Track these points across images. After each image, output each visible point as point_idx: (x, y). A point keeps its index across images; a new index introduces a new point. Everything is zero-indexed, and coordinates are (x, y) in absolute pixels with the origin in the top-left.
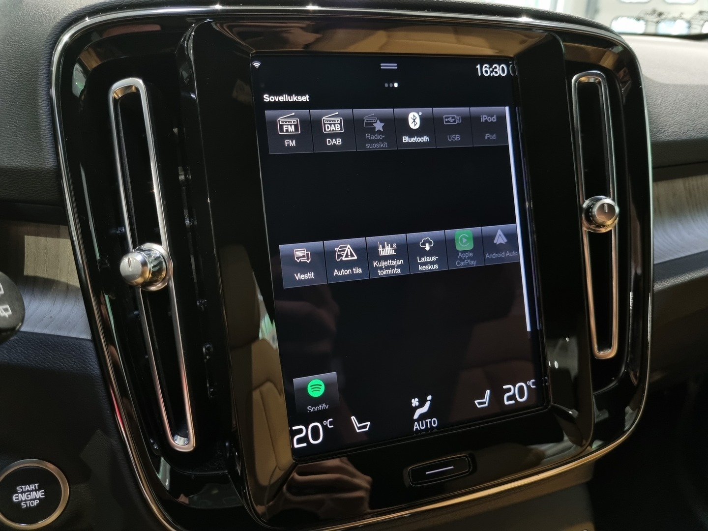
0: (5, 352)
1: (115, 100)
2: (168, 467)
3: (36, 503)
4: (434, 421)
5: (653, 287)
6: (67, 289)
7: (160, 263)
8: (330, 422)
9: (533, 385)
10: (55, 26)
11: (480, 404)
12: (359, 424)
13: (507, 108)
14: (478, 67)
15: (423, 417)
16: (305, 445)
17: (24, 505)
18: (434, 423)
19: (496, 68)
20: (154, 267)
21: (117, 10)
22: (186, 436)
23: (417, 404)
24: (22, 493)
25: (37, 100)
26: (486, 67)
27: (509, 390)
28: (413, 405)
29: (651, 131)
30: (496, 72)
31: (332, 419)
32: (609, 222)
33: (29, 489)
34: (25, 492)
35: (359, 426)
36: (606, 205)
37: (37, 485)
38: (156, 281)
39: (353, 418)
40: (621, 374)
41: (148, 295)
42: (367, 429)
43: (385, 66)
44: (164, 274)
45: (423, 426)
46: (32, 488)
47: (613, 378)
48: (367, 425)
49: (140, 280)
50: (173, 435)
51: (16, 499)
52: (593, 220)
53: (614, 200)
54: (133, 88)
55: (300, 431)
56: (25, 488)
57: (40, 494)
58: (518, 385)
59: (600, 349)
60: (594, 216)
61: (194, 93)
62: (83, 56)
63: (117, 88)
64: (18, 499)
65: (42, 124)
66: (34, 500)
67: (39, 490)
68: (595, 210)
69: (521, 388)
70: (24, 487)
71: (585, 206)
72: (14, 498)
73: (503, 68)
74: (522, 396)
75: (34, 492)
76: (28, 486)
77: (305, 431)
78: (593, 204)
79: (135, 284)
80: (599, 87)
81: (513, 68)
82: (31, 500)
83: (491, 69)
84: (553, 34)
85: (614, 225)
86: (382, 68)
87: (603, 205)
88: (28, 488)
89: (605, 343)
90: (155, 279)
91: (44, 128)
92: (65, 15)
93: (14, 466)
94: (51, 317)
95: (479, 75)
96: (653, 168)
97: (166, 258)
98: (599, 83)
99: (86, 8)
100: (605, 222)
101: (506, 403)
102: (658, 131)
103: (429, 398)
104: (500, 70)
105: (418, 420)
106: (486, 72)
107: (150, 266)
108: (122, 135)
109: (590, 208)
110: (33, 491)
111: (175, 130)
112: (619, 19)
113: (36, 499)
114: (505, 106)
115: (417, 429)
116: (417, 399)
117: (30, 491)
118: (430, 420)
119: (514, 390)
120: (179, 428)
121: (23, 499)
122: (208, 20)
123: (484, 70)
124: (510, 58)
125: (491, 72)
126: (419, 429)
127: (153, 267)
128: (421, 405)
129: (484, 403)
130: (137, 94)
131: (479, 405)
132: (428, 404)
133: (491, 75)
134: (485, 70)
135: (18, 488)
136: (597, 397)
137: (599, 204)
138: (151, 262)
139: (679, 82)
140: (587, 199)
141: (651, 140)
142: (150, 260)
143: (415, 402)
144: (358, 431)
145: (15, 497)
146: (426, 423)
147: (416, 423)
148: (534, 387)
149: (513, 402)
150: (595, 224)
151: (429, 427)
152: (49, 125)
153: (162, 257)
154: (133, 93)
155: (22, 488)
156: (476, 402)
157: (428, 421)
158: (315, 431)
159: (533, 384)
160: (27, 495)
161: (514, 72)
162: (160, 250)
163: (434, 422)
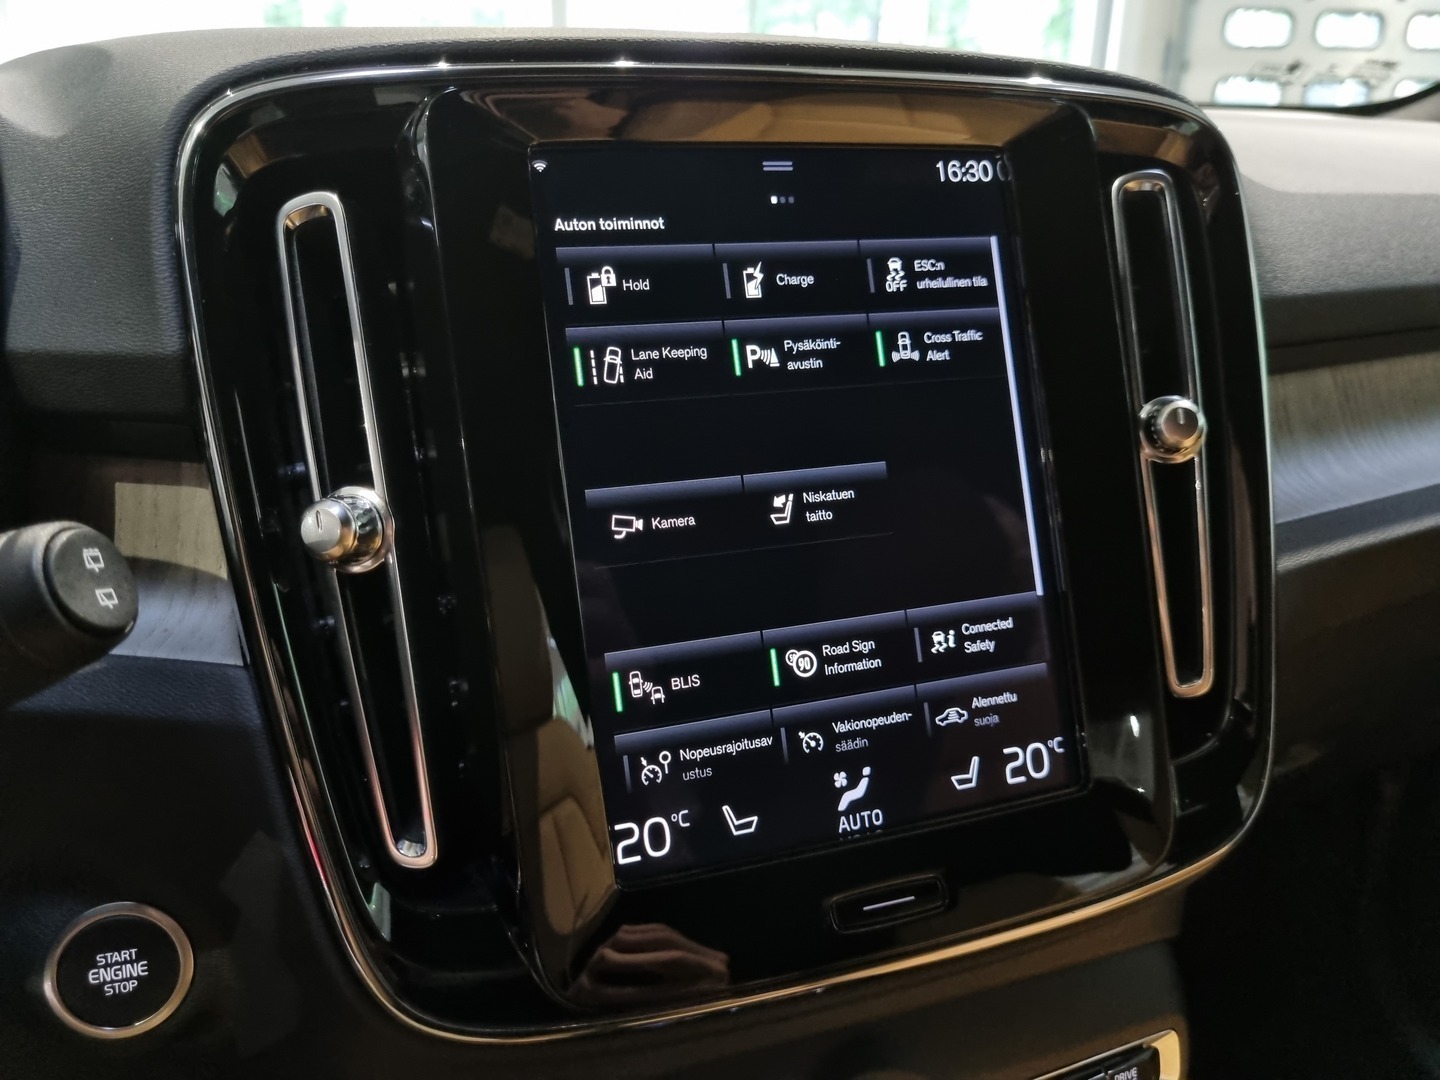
0: (85, 691)
1: (288, 231)
2: (386, 895)
3: (131, 986)
4: (877, 815)
5: (1276, 565)
6: (195, 581)
7: (372, 521)
8: (683, 815)
9: (1059, 748)
10: (181, 102)
11: (961, 782)
12: (737, 820)
13: (994, 241)
14: (940, 165)
15: (855, 807)
16: (638, 858)
17: (108, 991)
18: (877, 820)
19: (972, 167)
20: (362, 526)
21: (292, 73)
22: (420, 840)
23: (845, 783)
24: (105, 967)
25: (150, 232)
26: (954, 166)
27: (1015, 757)
28: (838, 785)
29: (1260, 278)
30: (973, 175)
31: (686, 812)
32: (1188, 442)
33: (118, 958)
34: (111, 966)
35: (737, 823)
36: (1180, 411)
37: (133, 951)
38: (365, 554)
39: (726, 809)
40: (1224, 725)
41: (349, 581)
42: (752, 830)
43: (769, 166)
44: (378, 542)
45: (855, 824)
46: (125, 958)
47: (1209, 734)
48: (752, 822)
49: (336, 551)
50: (397, 839)
51: (94, 979)
52: (1159, 438)
53: (1196, 402)
54: (322, 209)
55: (629, 833)
56: (112, 956)
57: (139, 969)
58: (1032, 747)
59: (1183, 679)
60: (1159, 432)
61: (430, 219)
62: (233, 152)
63: (293, 211)
64: (98, 979)
65: (158, 276)
66: (127, 980)
67: (137, 960)
68: (1162, 421)
69: (1037, 754)
70: (109, 955)
71: (1143, 414)
72: (91, 977)
73: (985, 167)
74: (1038, 767)
75: (129, 966)
76: (116, 953)
77: (638, 832)
78: (1158, 411)
79: (327, 557)
80: (1161, 198)
81: (1003, 167)
82: (123, 980)
83: (963, 170)
84: (1075, 105)
85: (1197, 448)
86: (765, 169)
87: (1175, 412)
88: (116, 957)
89: (1190, 668)
90: (364, 548)
91: (162, 282)
92: (198, 82)
93: (87, 918)
94: (166, 630)
95: (942, 179)
96: (1269, 347)
97: (382, 512)
98: (1162, 191)
99: (236, 69)
100: (1181, 443)
101: (1011, 781)
102: (1275, 278)
103: (866, 771)
104: (979, 172)
105: (846, 813)
106: (955, 174)
107: (355, 525)
108: (301, 294)
109: (1152, 418)
110: (126, 962)
111: (392, 286)
112: (1231, 79)
113: (132, 978)
114: (990, 234)
115: (845, 830)
116: (843, 774)
117: (121, 964)
118: (869, 812)
119: (1023, 756)
120: (407, 826)
121: (108, 979)
122: (452, 89)
123: (950, 171)
124: (997, 148)
125: (964, 174)
126: (849, 829)
127: (360, 527)
128: (852, 784)
129: (969, 781)
130: (328, 220)
131: (960, 784)
132: (864, 783)
133: (964, 180)
134: (952, 171)
135: (98, 959)
136: (1180, 770)
137: (1168, 410)
138: (357, 518)
139: (1313, 189)
140: (1146, 402)
141: (1261, 292)
142: (356, 515)
143: (840, 779)
144: (735, 833)
145: (93, 974)
146: (862, 818)
147: (843, 818)
148: (1061, 750)
149: (1022, 779)
150: (1162, 447)
151: (867, 825)
152: (170, 276)
153: (374, 510)
154: (322, 218)
155: (106, 958)
156: (954, 779)
157: (865, 814)
158: (657, 834)
159: (1060, 745)
160: (116, 970)
161: (1005, 173)
162: (371, 497)
163: (876, 817)
